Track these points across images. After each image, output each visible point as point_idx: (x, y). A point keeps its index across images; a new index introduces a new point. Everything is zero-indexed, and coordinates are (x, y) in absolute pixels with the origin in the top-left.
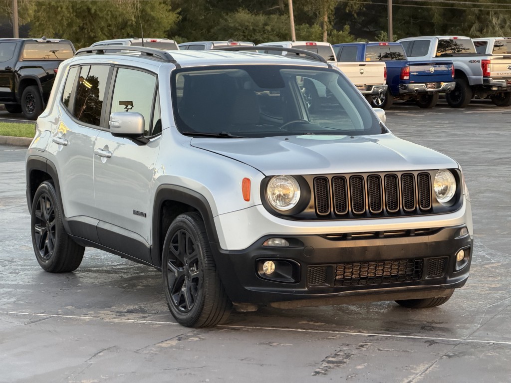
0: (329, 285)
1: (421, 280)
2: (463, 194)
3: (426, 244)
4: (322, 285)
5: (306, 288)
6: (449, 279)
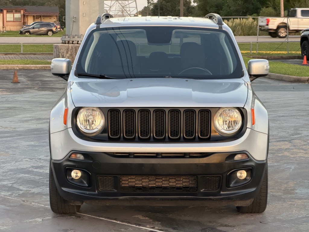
0: (116, 191)
1: (197, 192)
2: (247, 128)
3: (196, 165)
4: (111, 190)
5: (96, 191)
6: (222, 193)
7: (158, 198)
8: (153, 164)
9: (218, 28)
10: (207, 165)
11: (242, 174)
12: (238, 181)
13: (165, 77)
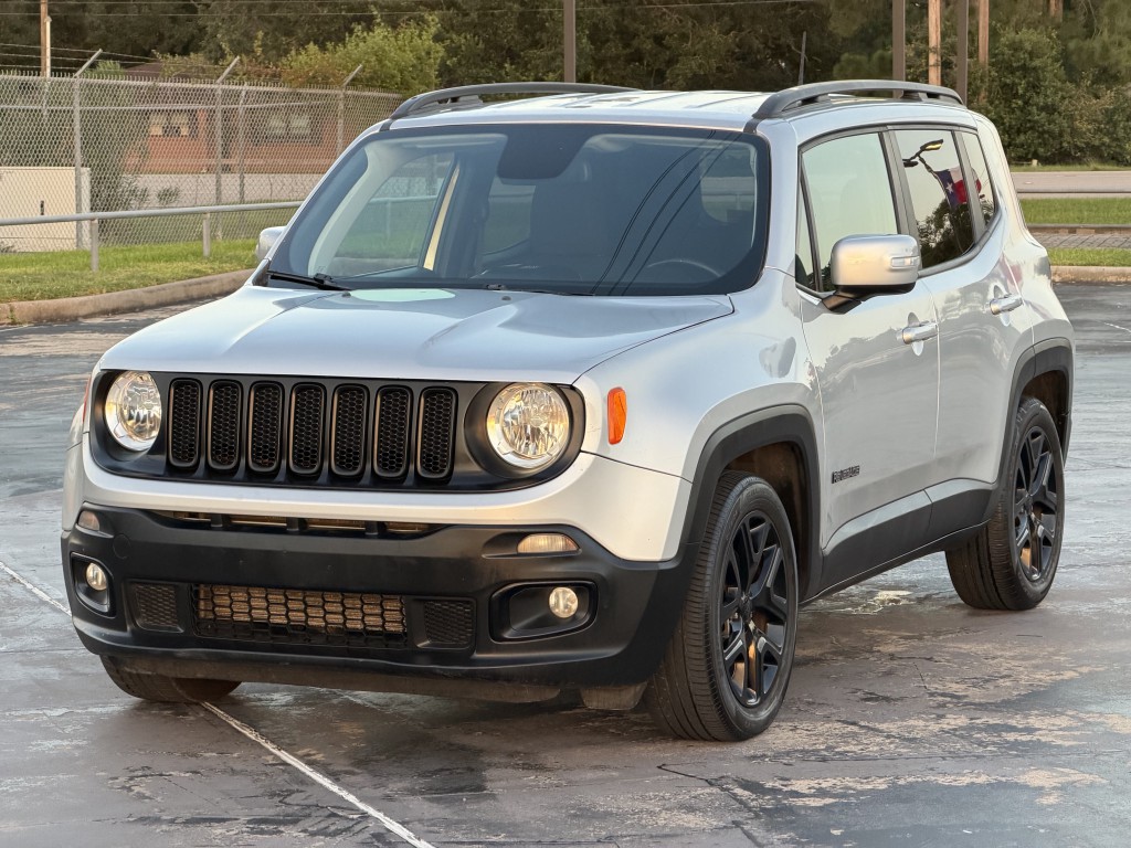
0: (182, 631)
1: (406, 649)
2: (580, 451)
3: (390, 560)
4: (170, 628)
5: (128, 628)
6: (477, 655)
7: (285, 660)
8: (268, 553)
9: (742, 130)
10: (425, 563)
11: (564, 602)
12: (550, 619)
13: (487, 288)
